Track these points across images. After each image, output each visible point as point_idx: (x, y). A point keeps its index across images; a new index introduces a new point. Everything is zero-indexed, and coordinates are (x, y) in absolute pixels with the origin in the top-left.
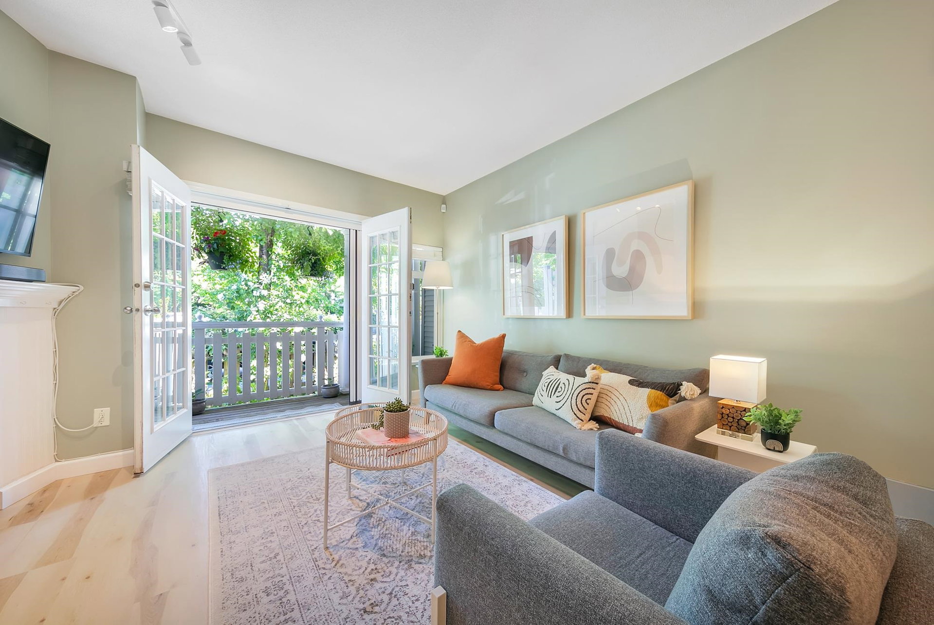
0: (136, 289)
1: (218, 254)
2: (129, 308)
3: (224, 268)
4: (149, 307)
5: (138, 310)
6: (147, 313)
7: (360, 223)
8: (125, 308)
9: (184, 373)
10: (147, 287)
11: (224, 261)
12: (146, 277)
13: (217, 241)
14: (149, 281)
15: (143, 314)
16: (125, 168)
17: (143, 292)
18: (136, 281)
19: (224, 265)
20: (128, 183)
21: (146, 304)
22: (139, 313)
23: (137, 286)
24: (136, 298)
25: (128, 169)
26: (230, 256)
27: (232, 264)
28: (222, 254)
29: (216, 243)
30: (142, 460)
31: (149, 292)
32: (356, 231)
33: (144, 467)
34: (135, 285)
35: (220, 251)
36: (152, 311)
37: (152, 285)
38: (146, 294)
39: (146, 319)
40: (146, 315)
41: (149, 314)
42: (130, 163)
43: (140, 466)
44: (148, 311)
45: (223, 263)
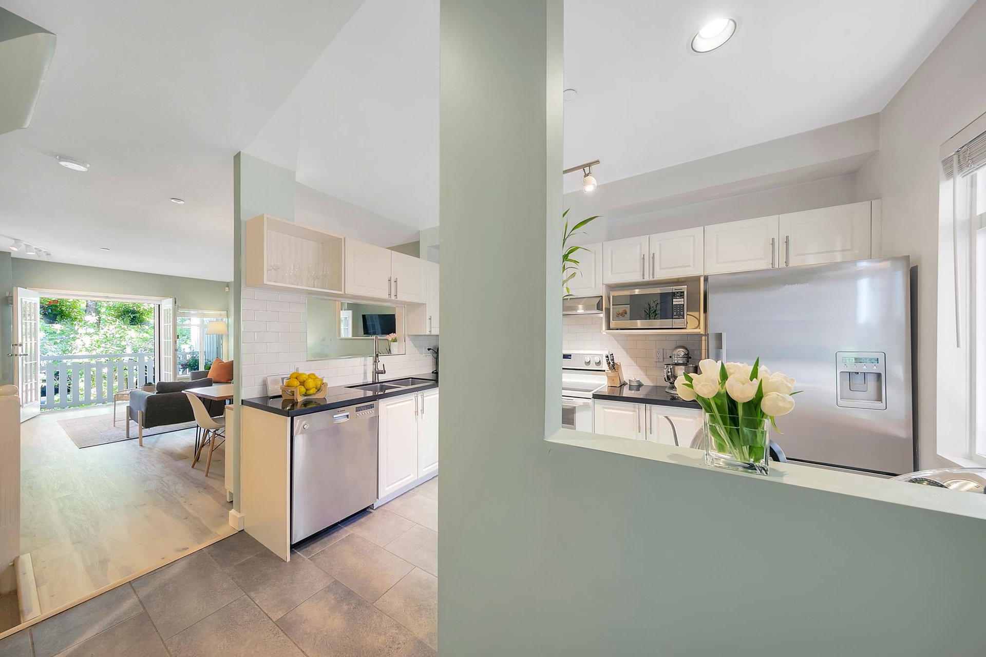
0: (15, 346)
1: (51, 316)
4: (21, 354)
7: (161, 301)
8: (10, 355)
9: (36, 384)
14: (21, 343)
15: (18, 356)
17: (19, 347)
18: (15, 342)
20: (9, 301)
21: (20, 352)
24: (15, 350)
25: (9, 295)
26: (62, 316)
27: (64, 321)
28: (55, 316)
29: (50, 308)
32: (159, 305)
35: (53, 313)
39: (20, 358)
41: (22, 356)
42: (11, 293)
45: (56, 321)
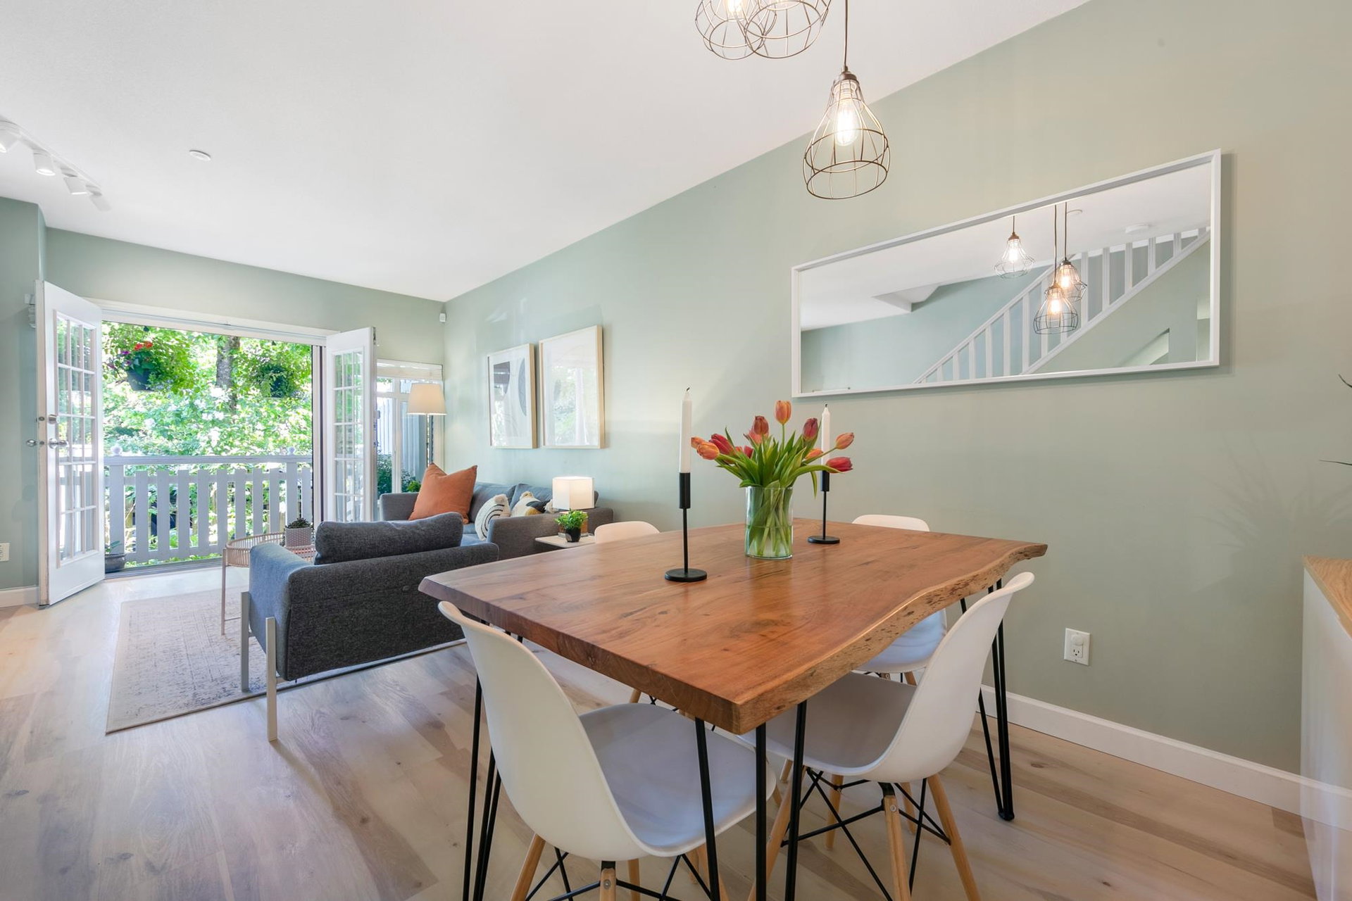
0: (40, 422)
1: (141, 372)
2: (32, 441)
3: (149, 389)
4: (54, 440)
5: (42, 443)
6: (53, 446)
7: (324, 338)
8: (28, 441)
9: (94, 513)
10: (52, 420)
11: (149, 380)
12: (51, 411)
13: (140, 356)
14: (54, 414)
15: (48, 447)
16: (27, 300)
17: (48, 424)
18: (40, 414)
19: (150, 386)
20: (30, 316)
21: (51, 436)
22: (44, 446)
23: (42, 419)
24: (40, 432)
25: (31, 301)
26: (157, 375)
27: (161, 384)
28: (147, 372)
29: (138, 358)
30: (48, 592)
31: (54, 425)
32: (321, 347)
33: (50, 599)
34: (40, 419)
35: (143, 367)
36: (57, 444)
37: (58, 419)
38: (51, 427)
39: (51, 453)
40: (51, 448)
41: (55, 447)
42: (33, 296)
43: (46, 598)
44: (53, 444)
45: (148, 383)
